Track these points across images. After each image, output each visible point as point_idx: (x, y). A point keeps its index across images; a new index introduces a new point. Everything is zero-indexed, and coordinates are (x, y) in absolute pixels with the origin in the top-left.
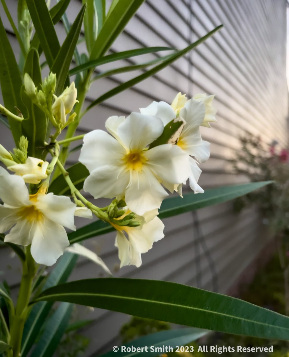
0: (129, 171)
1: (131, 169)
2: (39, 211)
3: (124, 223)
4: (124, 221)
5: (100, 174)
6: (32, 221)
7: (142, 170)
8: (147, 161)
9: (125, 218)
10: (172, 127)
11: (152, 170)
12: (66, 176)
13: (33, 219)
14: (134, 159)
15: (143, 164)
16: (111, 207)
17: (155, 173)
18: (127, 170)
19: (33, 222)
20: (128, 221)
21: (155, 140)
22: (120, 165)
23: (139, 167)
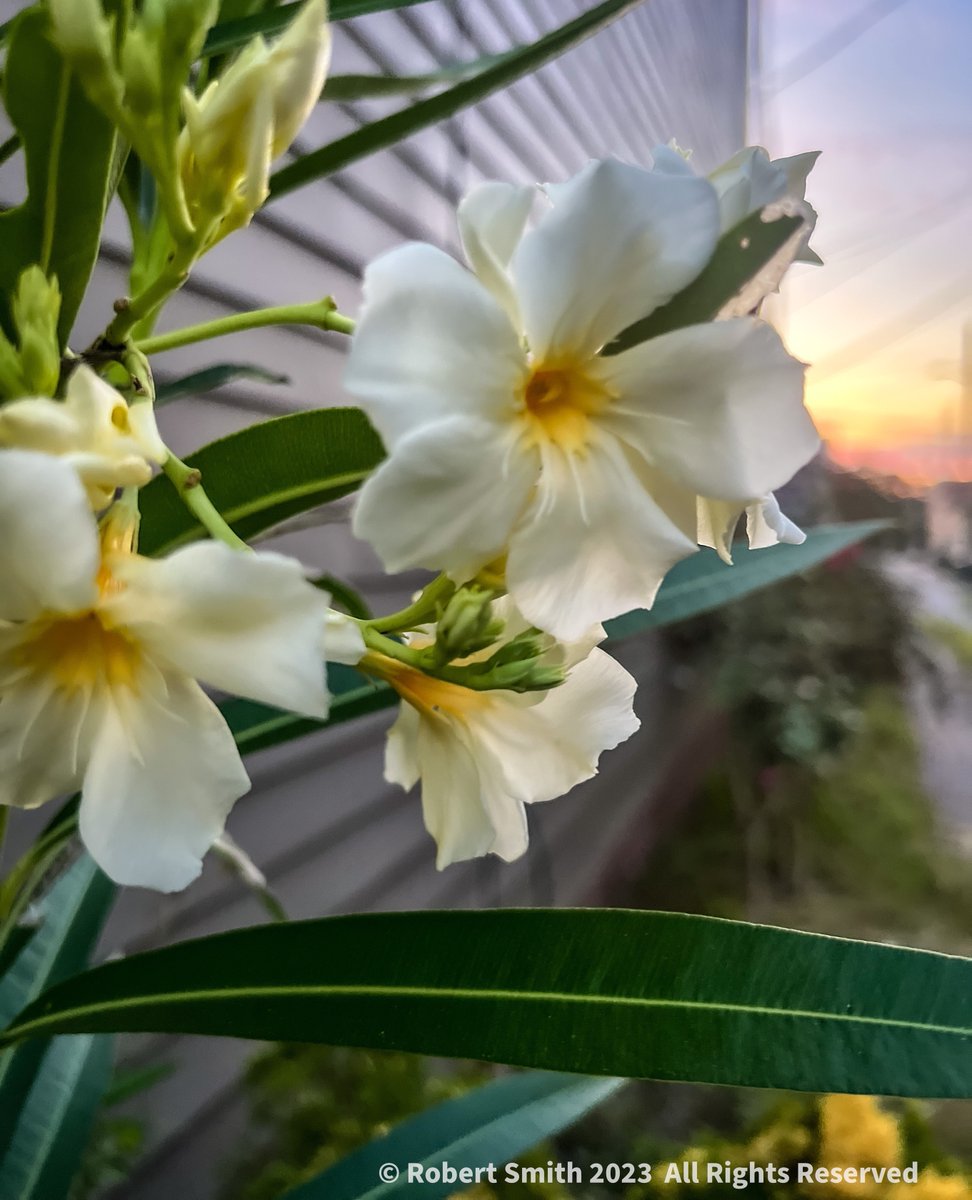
0: (536, 447)
1: (541, 438)
2: (130, 638)
3: (497, 674)
4: (499, 669)
5: (431, 450)
6: (79, 688)
7: (588, 445)
8: (613, 401)
9: (505, 656)
10: (752, 243)
11: (634, 442)
12: (189, 485)
13: (82, 676)
14: (550, 396)
15: (591, 415)
16: (466, 604)
17: (648, 457)
18: (527, 444)
19: (87, 693)
20: (518, 667)
21: (663, 303)
22: (504, 418)
23: (572, 431)
